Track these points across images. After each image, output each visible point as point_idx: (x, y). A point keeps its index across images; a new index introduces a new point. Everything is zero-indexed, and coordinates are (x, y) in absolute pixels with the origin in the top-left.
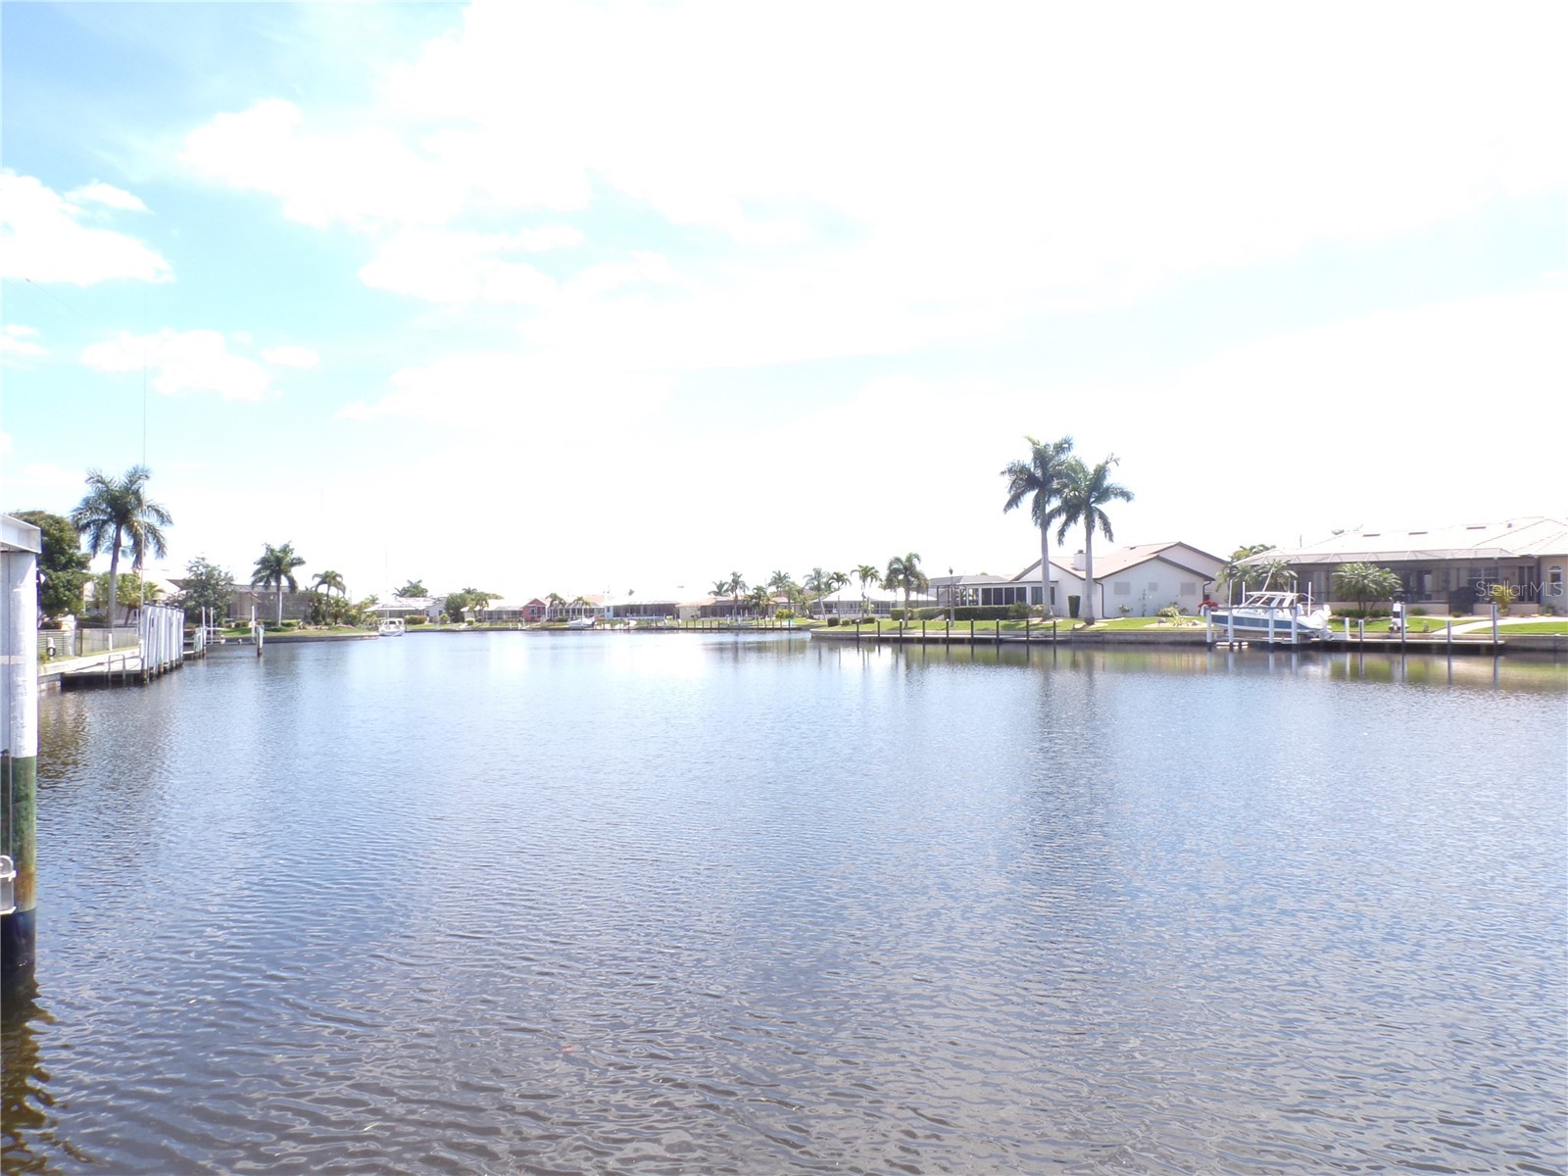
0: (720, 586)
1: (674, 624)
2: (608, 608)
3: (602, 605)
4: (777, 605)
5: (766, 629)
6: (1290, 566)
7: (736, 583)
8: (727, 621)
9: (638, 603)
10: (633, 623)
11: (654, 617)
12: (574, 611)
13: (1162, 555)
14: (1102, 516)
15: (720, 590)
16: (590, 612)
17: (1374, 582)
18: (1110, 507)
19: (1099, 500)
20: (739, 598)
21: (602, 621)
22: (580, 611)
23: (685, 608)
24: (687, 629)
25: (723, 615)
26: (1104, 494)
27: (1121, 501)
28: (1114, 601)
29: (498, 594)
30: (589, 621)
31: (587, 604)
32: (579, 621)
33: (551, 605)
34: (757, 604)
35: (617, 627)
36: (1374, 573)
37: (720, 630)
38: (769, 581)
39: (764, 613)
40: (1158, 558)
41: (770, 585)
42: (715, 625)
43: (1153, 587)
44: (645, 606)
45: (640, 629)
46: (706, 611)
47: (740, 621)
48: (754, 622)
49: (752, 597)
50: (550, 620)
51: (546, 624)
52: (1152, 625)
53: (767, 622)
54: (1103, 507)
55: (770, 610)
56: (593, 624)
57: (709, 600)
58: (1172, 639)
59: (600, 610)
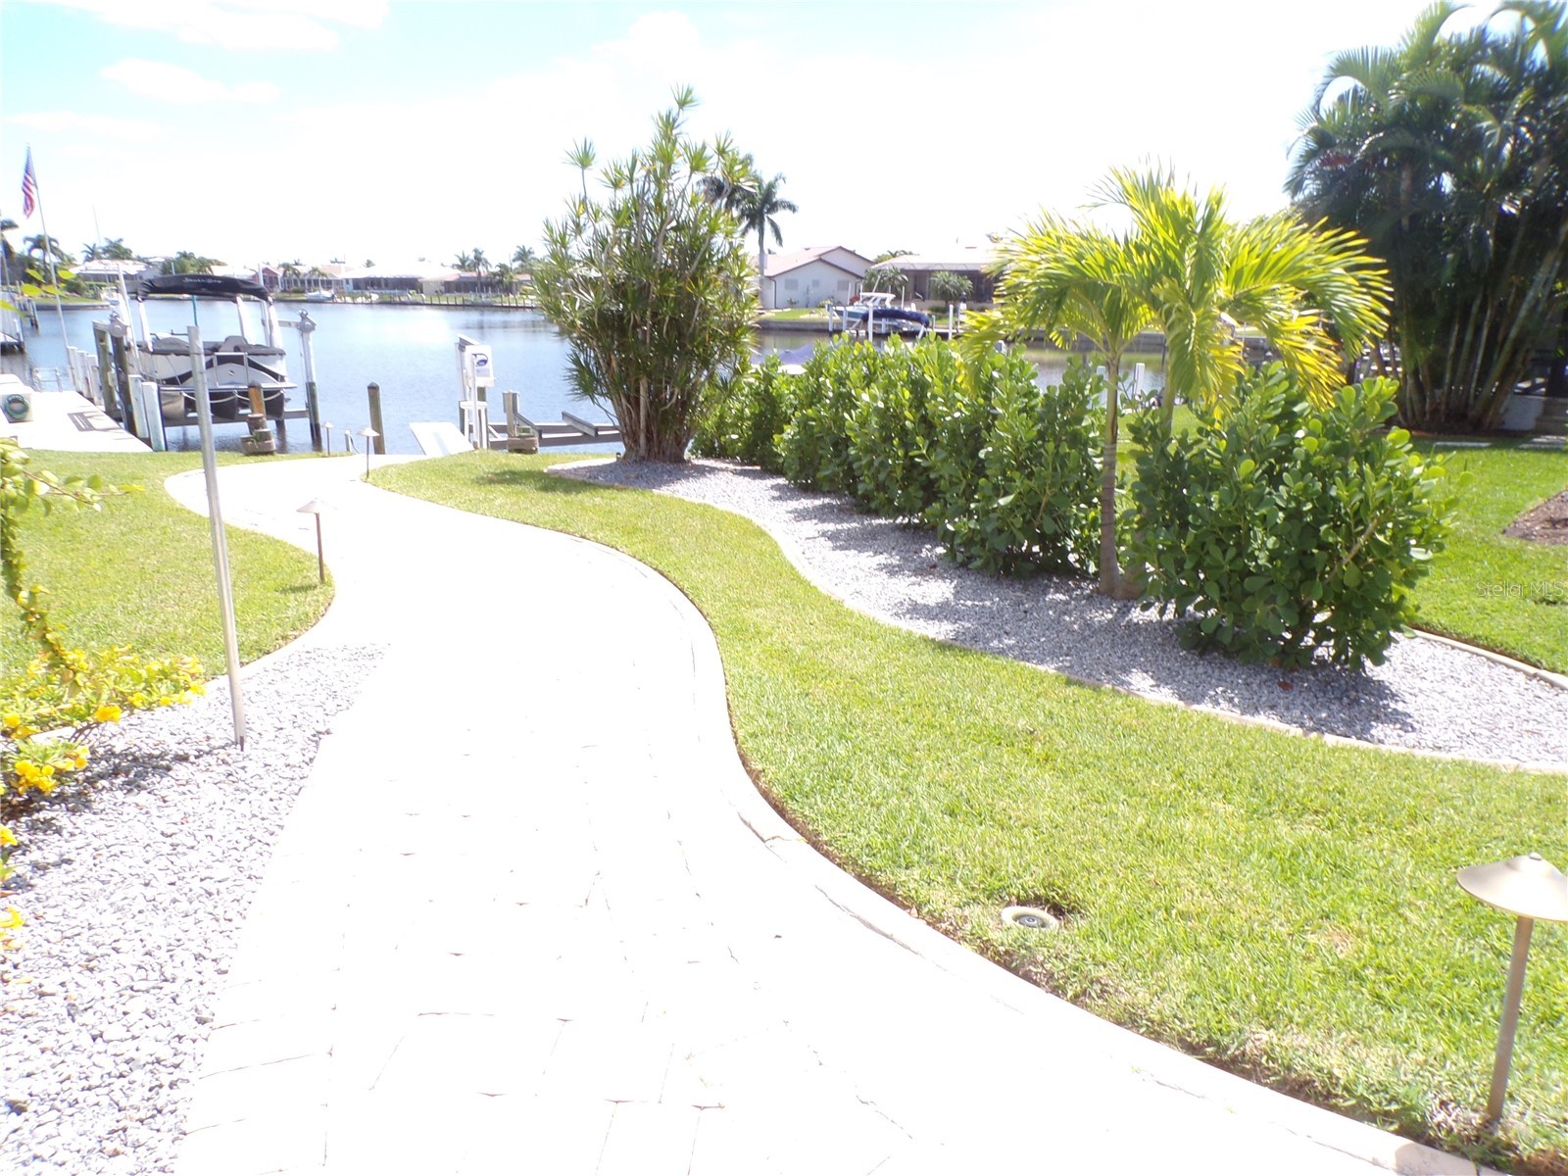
0: (463, 261)
1: (419, 299)
2: (347, 281)
3: (341, 276)
4: (521, 283)
5: (510, 307)
6: (903, 271)
7: (478, 259)
8: (471, 297)
9: (378, 276)
10: (375, 297)
11: (397, 291)
12: (309, 282)
13: (823, 257)
14: (773, 224)
15: (463, 265)
16: (328, 284)
17: (952, 286)
18: (780, 217)
19: (769, 211)
20: (482, 274)
21: (342, 294)
22: (316, 282)
23: (428, 282)
24: (431, 305)
25: (467, 291)
26: (774, 207)
27: (788, 212)
28: (784, 294)
29: (220, 260)
30: (327, 294)
31: (323, 275)
32: (317, 293)
33: (285, 274)
34: (501, 282)
35: (359, 300)
36: (954, 279)
37: (464, 306)
38: (513, 257)
39: (508, 289)
40: (821, 260)
41: (514, 260)
42: (459, 301)
43: (816, 283)
44: (386, 280)
45: (382, 303)
46: (450, 287)
47: (484, 298)
48: (498, 300)
49: (495, 274)
50: (284, 291)
51: (281, 296)
52: (805, 316)
53: (510, 300)
54: (774, 217)
55: (514, 288)
56: (333, 297)
57: (453, 275)
58: (815, 327)
59: (339, 282)
